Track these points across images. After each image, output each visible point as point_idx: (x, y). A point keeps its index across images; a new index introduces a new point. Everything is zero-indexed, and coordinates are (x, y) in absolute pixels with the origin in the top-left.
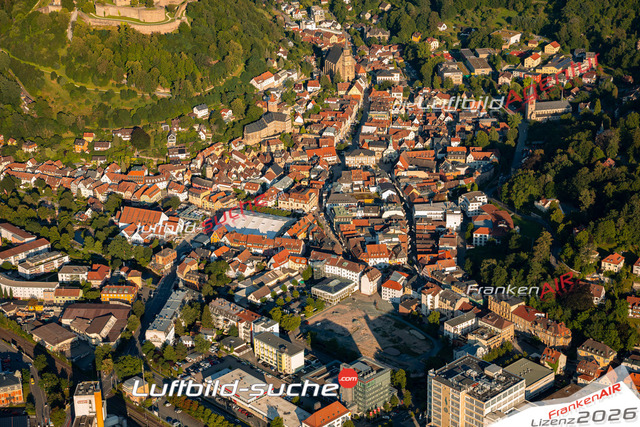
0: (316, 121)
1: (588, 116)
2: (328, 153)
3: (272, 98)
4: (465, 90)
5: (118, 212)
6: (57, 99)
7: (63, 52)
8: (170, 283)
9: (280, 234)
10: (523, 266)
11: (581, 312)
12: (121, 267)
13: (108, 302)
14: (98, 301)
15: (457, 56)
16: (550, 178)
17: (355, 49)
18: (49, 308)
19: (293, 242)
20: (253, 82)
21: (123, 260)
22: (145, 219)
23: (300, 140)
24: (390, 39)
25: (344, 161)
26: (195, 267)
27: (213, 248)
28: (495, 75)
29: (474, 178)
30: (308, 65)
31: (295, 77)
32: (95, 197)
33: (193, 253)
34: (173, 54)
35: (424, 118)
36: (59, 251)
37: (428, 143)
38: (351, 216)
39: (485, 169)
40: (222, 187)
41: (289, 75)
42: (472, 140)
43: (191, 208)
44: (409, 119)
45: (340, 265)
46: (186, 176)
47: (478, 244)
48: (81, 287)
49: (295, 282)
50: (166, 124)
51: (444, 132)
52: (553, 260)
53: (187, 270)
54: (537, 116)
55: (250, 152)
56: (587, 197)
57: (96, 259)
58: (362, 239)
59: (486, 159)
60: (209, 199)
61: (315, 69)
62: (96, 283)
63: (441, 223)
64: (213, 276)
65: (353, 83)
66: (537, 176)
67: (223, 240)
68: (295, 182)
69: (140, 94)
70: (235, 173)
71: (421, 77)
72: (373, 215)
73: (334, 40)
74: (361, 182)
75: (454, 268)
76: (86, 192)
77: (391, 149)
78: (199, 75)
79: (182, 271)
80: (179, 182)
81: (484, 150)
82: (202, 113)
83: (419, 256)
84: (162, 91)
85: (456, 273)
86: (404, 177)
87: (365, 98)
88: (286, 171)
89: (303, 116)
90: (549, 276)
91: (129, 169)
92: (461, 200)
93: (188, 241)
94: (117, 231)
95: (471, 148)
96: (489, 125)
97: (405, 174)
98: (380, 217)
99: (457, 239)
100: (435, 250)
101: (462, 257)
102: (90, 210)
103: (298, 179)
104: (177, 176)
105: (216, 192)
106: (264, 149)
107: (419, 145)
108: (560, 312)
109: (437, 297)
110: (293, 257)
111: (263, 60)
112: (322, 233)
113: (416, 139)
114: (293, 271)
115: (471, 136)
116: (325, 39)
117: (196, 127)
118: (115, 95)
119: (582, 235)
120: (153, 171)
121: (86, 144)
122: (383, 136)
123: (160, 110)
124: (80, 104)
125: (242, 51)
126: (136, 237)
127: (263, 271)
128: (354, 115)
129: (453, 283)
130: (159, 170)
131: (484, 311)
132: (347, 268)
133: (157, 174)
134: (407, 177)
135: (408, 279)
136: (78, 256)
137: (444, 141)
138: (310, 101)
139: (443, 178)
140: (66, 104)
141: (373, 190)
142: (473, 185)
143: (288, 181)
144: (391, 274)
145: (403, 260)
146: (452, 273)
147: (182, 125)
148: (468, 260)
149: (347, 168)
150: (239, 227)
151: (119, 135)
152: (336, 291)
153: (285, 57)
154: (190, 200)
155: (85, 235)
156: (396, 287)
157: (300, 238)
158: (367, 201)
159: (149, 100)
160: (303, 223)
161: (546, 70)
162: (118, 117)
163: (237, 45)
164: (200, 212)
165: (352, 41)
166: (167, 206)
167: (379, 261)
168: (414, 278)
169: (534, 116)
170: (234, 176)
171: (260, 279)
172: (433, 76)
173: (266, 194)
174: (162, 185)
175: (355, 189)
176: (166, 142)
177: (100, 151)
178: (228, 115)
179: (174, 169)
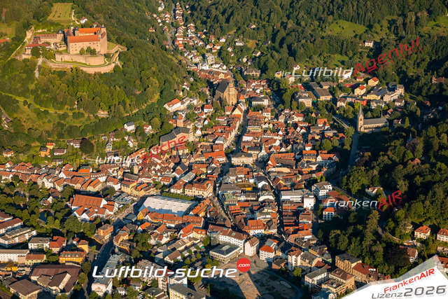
0: (210, 133)
1: (400, 129)
2: (219, 155)
3: (179, 117)
4: (314, 111)
5: (72, 199)
6: (28, 119)
7: (32, 87)
8: (109, 249)
9: (186, 213)
10: (360, 235)
11: (401, 267)
12: (73, 238)
13: (64, 264)
14: (57, 263)
15: (307, 87)
16: (376, 172)
17: (236, 82)
18: (22, 269)
19: (196, 219)
20: (166, 106)
21: (75, 233)
22: (91, 203)
23: (199, 146)
24: (261, 75)
25: (230, 161)
26: (126, 237)
27: (139, 223)
28: (335, 101)
29: (323, 172)
30: (204, 94)
31: (195, 102)
32: (54, 188)
33: (125, 227)
34: (110, 87)
35: (286, 130)
36: (29, 227)
37: (289, 148)
38: (237, 199)
39: (330, 166)
40: (145, 180)
41: (191, 101)
42: (320, 146)
43: (123, 195)
44: (276, 131)
45: (230, 235)
46: (119, 172)
47: (327, 219)
48: (45, 253)
49: (198, 248)
50: (105, 136)
51: (300, 140)
52: (380, 230)
53: (121, 240)
54: (365, 129)
55: (164, 155)
56: (403, 186)
57: (56, 232)
58: (244, 216)
59: (330, 159)
60: (136, 188)
61: (209, 97)
62: (56, 250)
63: (300, 205)
64: (140, 244)
65: (235, 107)
66: (367, 171)
67: (146, 218)
68: (196, 176)
69: (86, 115)
70: (154, 170)
71: (283, 102)
72: (252, 199)
73: (222, 76)
74: (243, 176)
75: (311, 236)
76: (48, 185)
77: (263, 152)
78: (128, 102)
79: (117, 240)
80: (114, 177)
81: (329, 153)
82: (130, 128)
83: (286, 228)
84: (102, 113)
85: (312, 240)
86: (273, 172)
87: (244, 117)
88: (190, 168)
89: (202, 129)
90: (378, 242)
91: (79, 168)
92: (313, 188)
93: (121, 218)
94: (71, 212)
95: (320, 151)
96: (331, 135)
97: (273, 169)
98: (257, 200)
99: (312, 216)
100: (297, 223)
101: (316, 229)
102: (51, 197)
103: (198, 174)
104: (113, 172)
105: (141, 184)
106: (174, 153)
107: (283, 150)
108: (387, 267)
109: (299, 257)
110: (196, 229)
111: (173, 90)
112: (216, 212)
113: (281, 145)
114: (196, 239)
115: (319, 142)
116: (215, 76)
117: (126, 138)
118: (69, 116)
119: (400, 213)
120: (96, 169)
121: (48, 150)
122: (257, 143)
123: (101, 126)
124: (44, 123)
125: (158, 85)
126: (85, 216)
127: (175, 239)
128: (237, 128)
129: (310, 247)
130: (100, 168)
131: (332, 268)
132: (235, 237)
133: (99, 171)
134: (275, 172)
135: (278, 244)
136: (43, 231)
137: (301, 146)
138: (205, 119)
139: (301, 173)
140: (34, 123)
141: (252, 181)
142: (322, 177)
143: (191, 175)
144: (266, 241)
145: (274, 231)
146: (309, 240)
147: (116, 136)
148: (320, 231)
149: (232, 166)
150: (157, 208)
151: (72, 144)
152: (227, 253)
153: (188, 89)
154: (122, 190)
155: (48, 216)
156: (270, 250)
157: (201, 215)
158: (247, 189)
159: (93, 119)
160: (203, 205)
161: (369, 97)
162: (71, 131)
163: (155, 80)
164: (129, 198)
165: (234, 77)
166: (106, 193)
167: (257, 232)
168: (283, 244)
169: (362, 129)
170: (153, 172)
171: (173, 246)
172: (291, 101)
173: (176, 185)
174: (103, 179)
175: (239, 180)
176: (105, 148)
177: (58, 156)
178: (149, 129)
179: (111, 168)
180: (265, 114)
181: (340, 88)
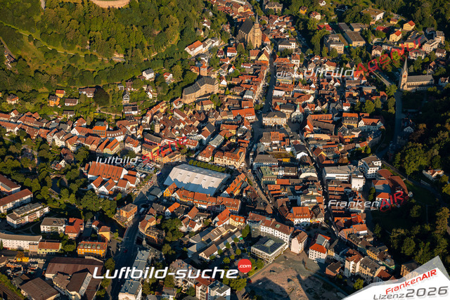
0: (236, 83)
2: (248, 112)
3: (202, 64)
4: (348, 60)
5: (87, 165)
6: (34, 59)
7: (38, 19)
9: (218, 193)
14: (75, 254)
15: (337, 29)
16: (437, 152)
18: (34, 260)
19: (232, 201)
20: (187, 49)
21: (93, 213)
22: (110, 173)
23: (225, 100)
24: (283, 11)
25: (261, 120)
26: (153, 223)
27: (165, 201)
28: (369, 48)
29: (368, 142)
30: (226, 34)
31: (217, 44)
32: (66, 148)
33: (151, 208)
34: (126, 27)
36: (40, 201)
37: (325, 106)
38: (274, 175)
39: (375, 135)
42: (360, 107)
43: (145, 161)
44: (307, 83)
45: (274, 227)
46: (139, 131)
48: (60, 240)
49: (235, 239)
50: (121, 84)
51: (336, 97)
53: (148, 226)
54: (408, 86)
55: (188, 111)
58: (286, 199)
59: (374, 124)
60: (159, 153)
62: (73, 236)
63: (348, 185)
65: (261, 51)
67: (173, 195)
68: (225, 141)
69: (100, 59)
70: (178, 129)
71: (312, 47)
72: (292, 174)
74: (278, 142)
75: (366, 232)
76: (59, 143)
77: (298, 112)
78: (146, 43)
79: (143, 226)
80: (133, 136)
81: (371, 117)
82: (149, 76)
83: (336, 219)
84: (118, 56)
85: (369, 237)
86: (312, 139)
87: (271, 62)
88: (217, 130)
89: (227, 78)
91: (93, 124)
92: (360, 163)
93: (144, 193)
96: (370, 91)
97: (312, 136)
98: (297, 177)
101: (373, 219)
102: (63, 161)
103: (227, 137)
104: (131, 129)
105: (164, 147)
106: (199, 108)
107: (318, 108)
109: (359, 263)
110: (233, 215)
111: (193, 30)
112: (254, 192)
114: (233, 228)
116: (234, 9)
117: (145, 88)
118: (80, 58)
120: (112, 126)
121: (58, 100)
122: (289, 98)
123: (116, 71)
124: (52, 64)
125: (178, 24)
126: (103, 189)
127: (208, 228)
128: (265, 78)
129: (368, 247)
130: (117, 124)
132: (279, 230)
133: (116, 129)
134: (314, 139)
135: (331, 242)
136: (55, 205)
137: (338, 106)
138: (230, 66)
139: (342, 141)
140: (41, 64)
141: (288, 150)
142: (366, 148)
143: (220, 138)
145: (321, 220)
146: (365, 236)
147: (133, 86)
148: (377, 226)
149: (263, 127)
150: (185, 182)
151: (84, 93)
152: (272, 252)
153: (209, 27)
154: (143, 153)
155: (61, 186)
156: (321, 250)
157: (235, 195)
158: (285, 160)
159: (108, 65)
160: (237, 182)
162: (83, 75)
163: (175, 19)
164: (153, 164)
167: (302, 220)
169: (406, 86)
170: (177, 132)
171: (207, 236)
172: (321, 46)
173: (204, 151)
175: (274, 148)
176: (122, 100)
177: (70, 106)
178: (169, 78)
179: (129, 125)
180: (294, 62)
181: (374, 32)
